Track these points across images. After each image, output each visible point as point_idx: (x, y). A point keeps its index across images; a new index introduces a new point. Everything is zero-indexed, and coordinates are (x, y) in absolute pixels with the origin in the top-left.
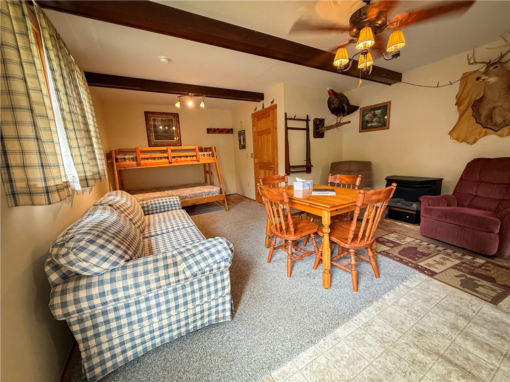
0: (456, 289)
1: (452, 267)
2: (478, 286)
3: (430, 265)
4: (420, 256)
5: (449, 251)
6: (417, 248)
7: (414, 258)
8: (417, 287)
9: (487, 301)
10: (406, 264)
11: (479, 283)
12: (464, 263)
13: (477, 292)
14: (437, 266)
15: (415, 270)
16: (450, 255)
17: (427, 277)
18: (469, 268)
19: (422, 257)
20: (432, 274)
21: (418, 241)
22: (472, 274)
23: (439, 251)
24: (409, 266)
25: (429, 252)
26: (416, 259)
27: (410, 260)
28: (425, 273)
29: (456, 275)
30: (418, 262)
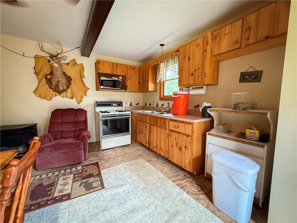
0: (87, 195)
1: (73, 182)
2: (91, 184)
3: (61, 191)
4: (50, 189)
5: (63, 172)
6: (42, 184)
7: (47, 194)
8: (70, 217)
9: (101, 189)
10: (46, 205)
11: (90, 181)
12: (75, 175)
13: (94, 188)
14: (66, 187)
15: (57, 204)
16: (65, 174)
17: (67, 202)
18: (79, 176)
19: (51, 189)
20: (68, 197)
21: (38, 177)
22: (84, 178)
23: (57, 176)
24: (49, 204)
25: (53, 181)
26: (49, 193)
27: (46, 198)
28: (65, 200)
29: (79, 185)
30: (52, 195)
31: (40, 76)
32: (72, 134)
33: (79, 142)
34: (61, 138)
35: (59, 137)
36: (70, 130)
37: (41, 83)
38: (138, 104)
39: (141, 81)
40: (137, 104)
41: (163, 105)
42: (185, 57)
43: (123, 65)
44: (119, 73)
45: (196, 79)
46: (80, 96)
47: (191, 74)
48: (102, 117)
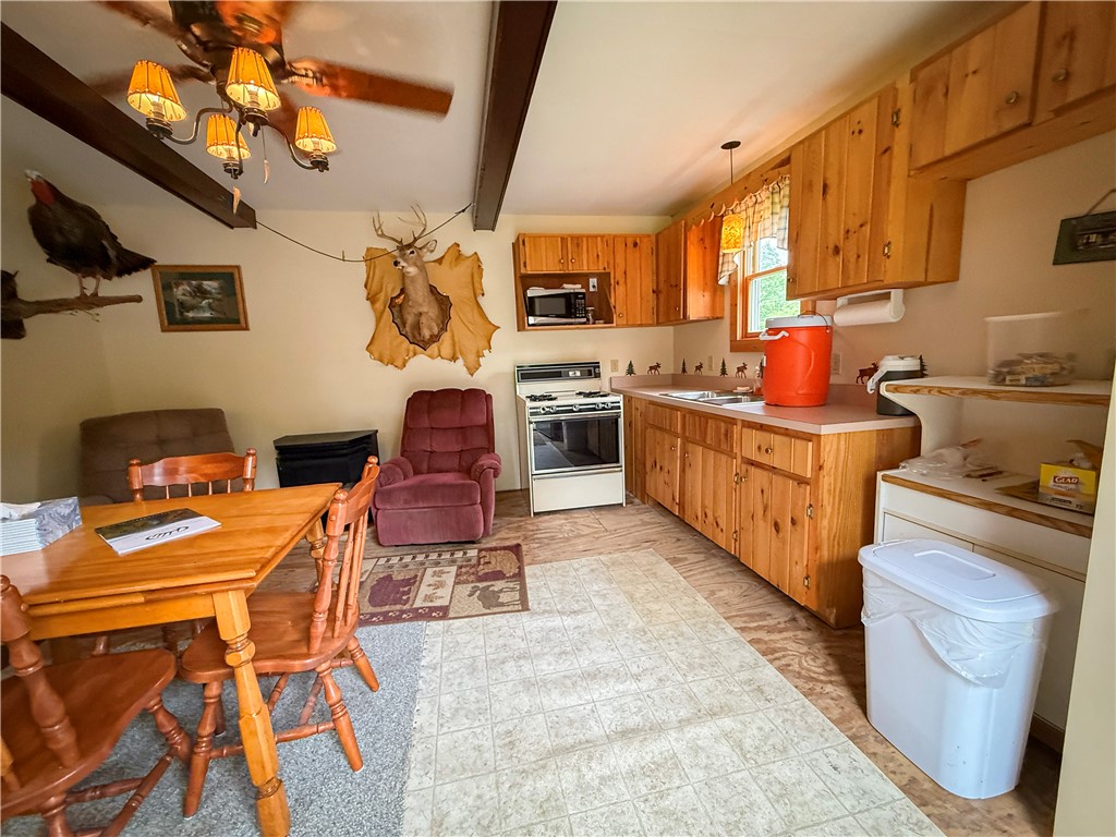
0: (485, 617)
1: (456, 583)
2: (496, 594)
3: (428, 598)
4: (406, 589)
5: (434, 556)
6: (389, 578)
7: (401, 598)
8: (445, 654)
9: (518, 611)
10: (398, 619)
11: (496, 589)
12: (461, 567)
13: (502, 605)
14: (440, 592)
15: (420, 623)
16: (439, 563)
17: (441, 622)
18: (471, 571)
19: (410, 589)
20: (443, 613)
21: (382, 561)
22: (480, 579)
23: (422, 564)
24: (405, 620)
25: (412, 574)
26: (404, 598)
27: (398, 607)
28: (435, 619)
29: (468, 593)
30: (410, 603)
31: (379, 305)
32: (455, 462)
33: (470, 482)
34: (429, 471)
35: (425, 467)
36: (450, 449)
37: (381, 324)
38: (658, 366)
39: (662, 286)
40: (651, 368)
41: (744, 367)
42: (810, 185)
43: (599, 239)
44: (585, 268)
45: (852, 266)
46: (474, 351)
47: (831, 247)
48: (532, 414)
